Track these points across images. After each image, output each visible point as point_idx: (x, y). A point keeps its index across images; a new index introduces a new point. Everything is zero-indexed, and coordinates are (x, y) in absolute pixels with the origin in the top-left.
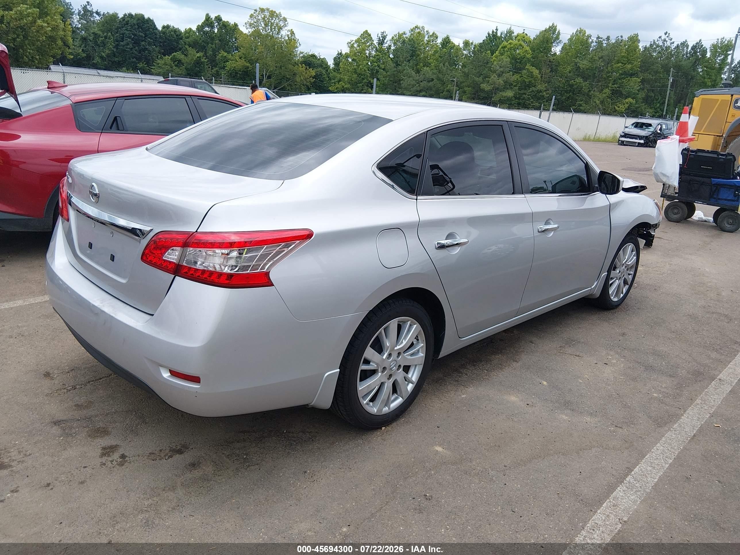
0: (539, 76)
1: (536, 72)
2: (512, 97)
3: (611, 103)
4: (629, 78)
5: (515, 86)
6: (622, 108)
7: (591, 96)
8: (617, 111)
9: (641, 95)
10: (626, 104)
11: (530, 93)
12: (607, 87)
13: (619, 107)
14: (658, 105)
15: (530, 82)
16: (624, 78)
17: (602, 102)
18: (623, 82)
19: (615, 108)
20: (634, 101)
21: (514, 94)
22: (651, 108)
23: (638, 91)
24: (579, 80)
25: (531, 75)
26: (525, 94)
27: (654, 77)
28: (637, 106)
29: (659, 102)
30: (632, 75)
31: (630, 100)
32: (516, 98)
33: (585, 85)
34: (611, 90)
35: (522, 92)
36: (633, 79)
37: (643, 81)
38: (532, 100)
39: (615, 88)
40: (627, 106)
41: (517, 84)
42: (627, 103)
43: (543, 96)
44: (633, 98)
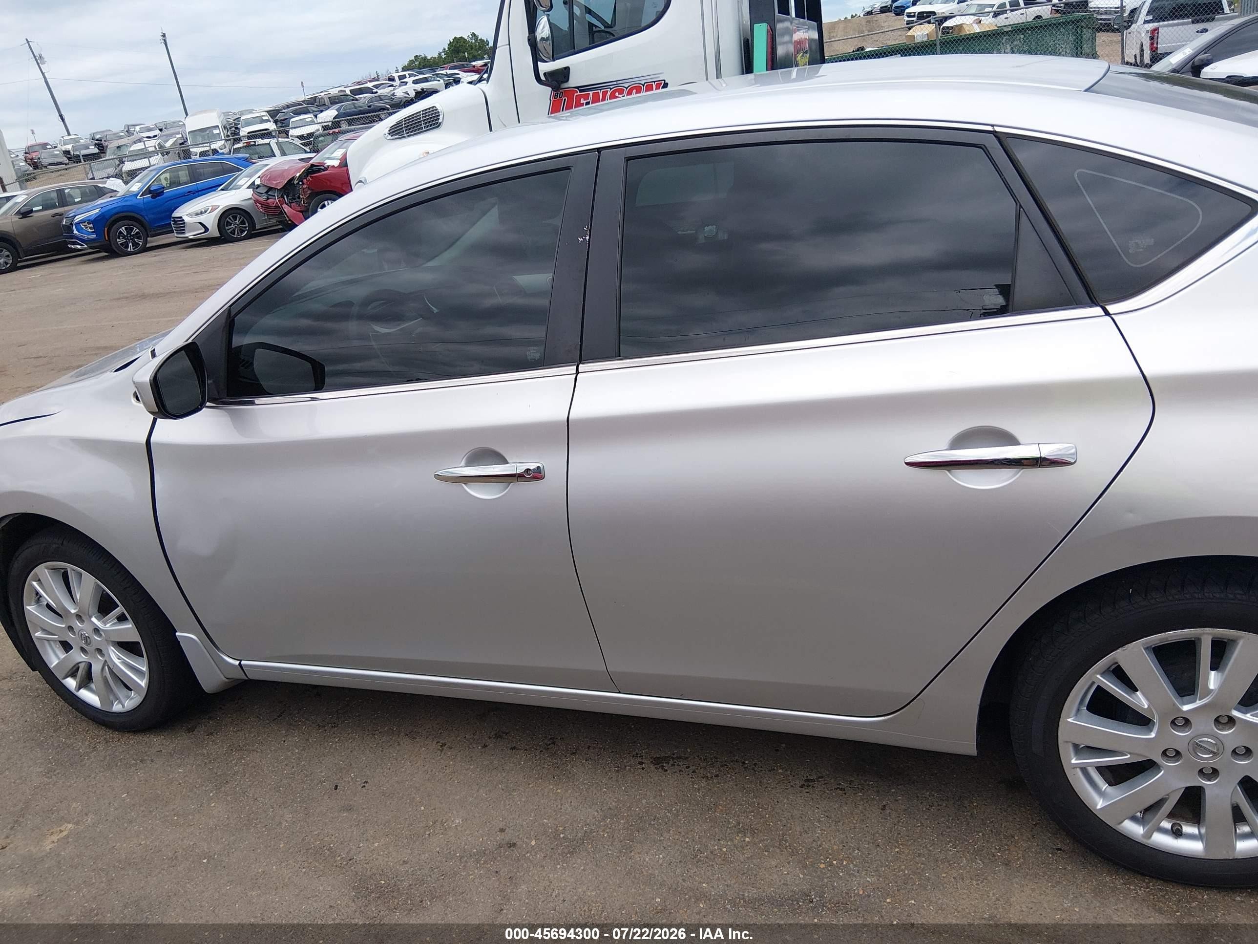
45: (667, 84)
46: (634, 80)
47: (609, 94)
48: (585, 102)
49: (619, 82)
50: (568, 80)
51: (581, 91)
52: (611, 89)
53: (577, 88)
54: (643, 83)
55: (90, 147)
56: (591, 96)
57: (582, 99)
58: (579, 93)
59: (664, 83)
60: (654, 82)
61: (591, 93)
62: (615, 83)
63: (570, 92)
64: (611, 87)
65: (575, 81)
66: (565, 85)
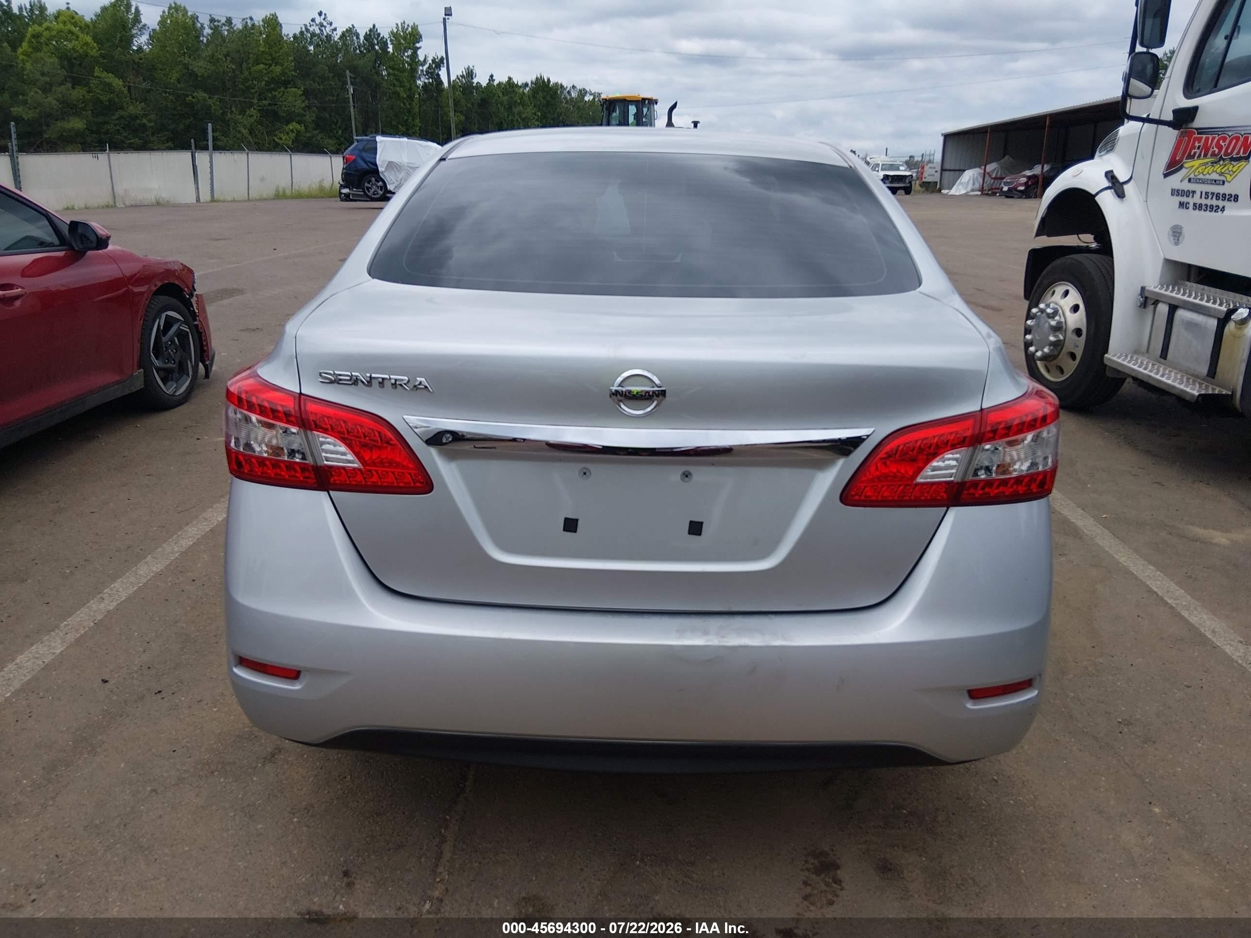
0: (125, 90)
1: (117, 83)
2: (84, 130)
3: (267, 132)
4: (282, 89)
5: (84, 109)
6: (285, 139)
7: (228, 121)
8: (279, 144)
9: (309, 117)
10: (291, 134)
11: (117, 122)
12: (251, 105)
13: (281, 139)
14: (340, 132)
15: (110, 101)
16: (275, 90)
17: (251, 132)
18: (275, 96)
19: (274, 140)
20: (303, 127)
21: (86, 124)
22: (330, 137)
23: (303, 109)
24: (201, 95)
25: (108, 87)
26: (108, 123)
27: (322, 87)
28: (308, 135)
29: (340, 128)
30: (286, 84)
31: (293, 126)
32: (92, 132)
33: (213, 102)
34: (259, 110)
35: (100, 119)
36: (289, 90)
37: (306, 93)
38: (125, 134)
39: (265, 106)
40: (292, 135)
41: (85, 106)
42: (292, 131)
43: (144, 125)
44: (299, 122)
47: (1216, 140)
48: (1197, 145)
49: (1226, 129)
50: (1192, 120)
51: (1198, 133)
52: (1219, 135)
53: (1197, 129)
56: (1203, 139)
57: (1196, 142)
58: (1196, 135)
63: (1190, 133)
65: (1198, 122)
66: (1190, 126)
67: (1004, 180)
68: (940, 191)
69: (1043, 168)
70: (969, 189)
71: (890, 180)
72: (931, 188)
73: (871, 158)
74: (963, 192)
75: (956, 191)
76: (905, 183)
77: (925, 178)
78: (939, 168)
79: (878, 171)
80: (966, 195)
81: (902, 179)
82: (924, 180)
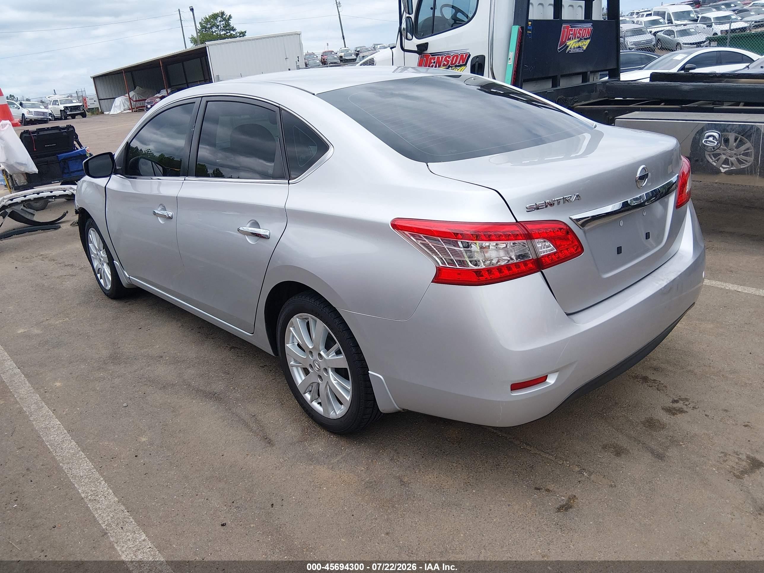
45: (470, 55)
46: (456, 52)
47: (444, 58)
48: (433, 61)
49: (449, 52)
50: (427, 50)
51: (432, 56)
52: (445, 56)
53: (431, 54)
54: (459, 53)
55: (353, 55)
56: (436, 58)
57: (432, 60)
58: (431, 57)
59: (469, 54)
60: (465, 53)
61: (436, 57)
62: (447, 53)
63: (427, 56)
64: (445, 54)
65: (430, 50)
66: (426, 52)
67: (146, 101)
68: (102, 113)
69: (167, 91)
70: (122, 110)
71: (70, 110)
72: (95, 111)
73: (49, 97)
74: (119, 112)
75: (114, 112)
76: (80, 110)
77: (89, 106)
78: (96, 99)
79: (58, 105)
80: (121, 113)
81: (77, 108)
82: (89, 107)
